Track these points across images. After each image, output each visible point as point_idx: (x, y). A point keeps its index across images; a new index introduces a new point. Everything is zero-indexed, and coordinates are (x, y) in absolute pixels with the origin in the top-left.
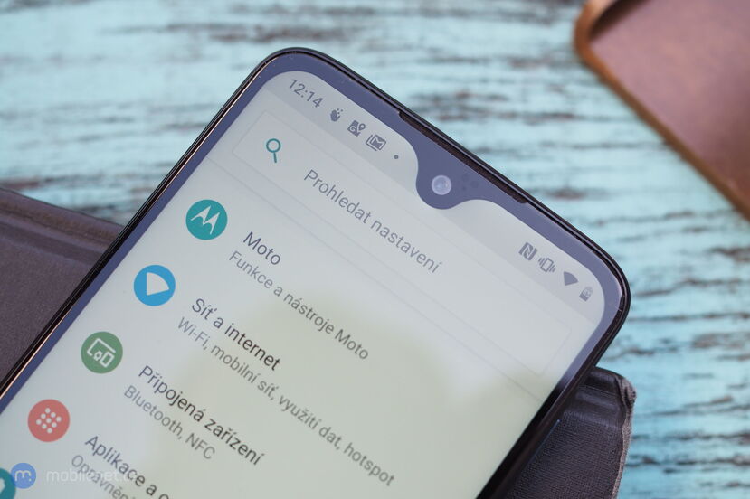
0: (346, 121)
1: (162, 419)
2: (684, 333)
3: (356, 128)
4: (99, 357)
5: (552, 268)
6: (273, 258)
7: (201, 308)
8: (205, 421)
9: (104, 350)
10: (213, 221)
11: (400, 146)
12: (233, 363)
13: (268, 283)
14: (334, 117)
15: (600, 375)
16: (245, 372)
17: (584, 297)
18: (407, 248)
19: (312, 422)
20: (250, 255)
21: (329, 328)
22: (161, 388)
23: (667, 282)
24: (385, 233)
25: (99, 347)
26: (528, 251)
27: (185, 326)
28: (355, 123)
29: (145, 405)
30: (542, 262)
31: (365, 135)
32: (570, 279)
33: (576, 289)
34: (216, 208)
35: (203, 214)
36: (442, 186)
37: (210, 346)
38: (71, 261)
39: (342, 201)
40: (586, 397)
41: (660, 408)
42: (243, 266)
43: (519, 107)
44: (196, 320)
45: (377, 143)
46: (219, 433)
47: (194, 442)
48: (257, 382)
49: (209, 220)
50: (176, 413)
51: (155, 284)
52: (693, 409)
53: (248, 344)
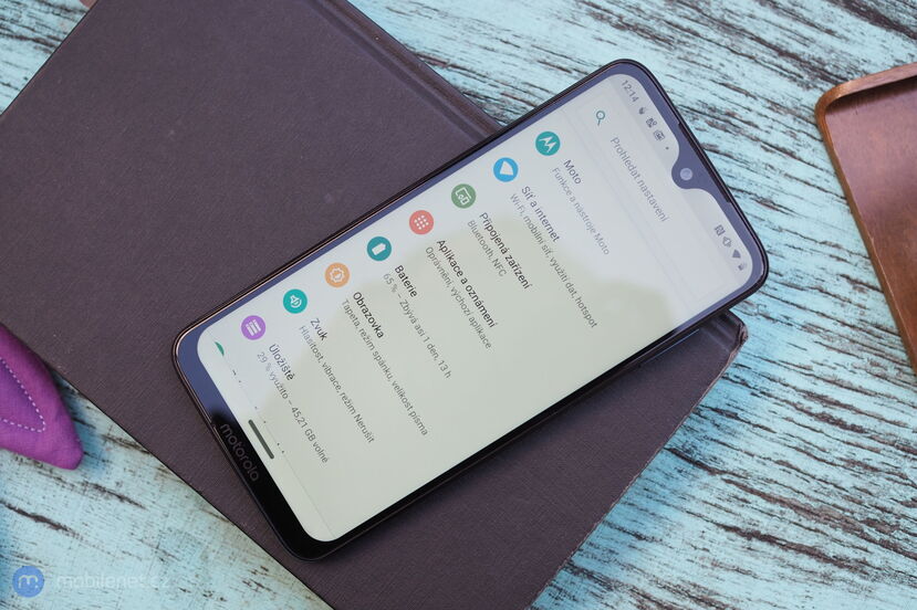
0: (646, 116)
1: (484, 245)
2: (800, 317)
3: (651, 123)
4: (461, 197)
5: (729, 245)
6: (577, 181)
7: (527, 192)
8: (507, 255)
9: (465, 195)
10: (551, 146)
11: (672, 142)
12: (533, 229)
13: (569, 192)
14: (641, 112)
15: (732, 318)
16: (538, 236)
17: (740, 267)
18: (653, 202)
19: (564, 277)
20: (565, 173)
21: (593, 230)
22: (489, 227)
23: (804, 283)
24: (644, 189)
25: (463, 192)
26: (720, 230)
27: (514, 198)
28: (652, 120)
29: (477, 234)
30: (725, 239)
31: (655, 128)
32: (737, 254)
33: (738, 262)
34: (555, 139)
35: (547, 140)
36: (687, 175)
37: (524, 214)
38: (462, 132)
39: (627, 161)
40: (719, 327)
41: (765, 356)
42: (559, 178)
43: (763, 136)
44: (522, 197)
45: (659, 136)
46: (512, 264)
47: (497, 264)
48: (543, 244)
49: (548, 145)
50: (492, 245)
51: (506, 169)
52: (785, 364)
53: (545, 222)
